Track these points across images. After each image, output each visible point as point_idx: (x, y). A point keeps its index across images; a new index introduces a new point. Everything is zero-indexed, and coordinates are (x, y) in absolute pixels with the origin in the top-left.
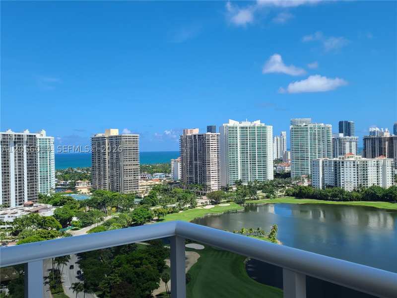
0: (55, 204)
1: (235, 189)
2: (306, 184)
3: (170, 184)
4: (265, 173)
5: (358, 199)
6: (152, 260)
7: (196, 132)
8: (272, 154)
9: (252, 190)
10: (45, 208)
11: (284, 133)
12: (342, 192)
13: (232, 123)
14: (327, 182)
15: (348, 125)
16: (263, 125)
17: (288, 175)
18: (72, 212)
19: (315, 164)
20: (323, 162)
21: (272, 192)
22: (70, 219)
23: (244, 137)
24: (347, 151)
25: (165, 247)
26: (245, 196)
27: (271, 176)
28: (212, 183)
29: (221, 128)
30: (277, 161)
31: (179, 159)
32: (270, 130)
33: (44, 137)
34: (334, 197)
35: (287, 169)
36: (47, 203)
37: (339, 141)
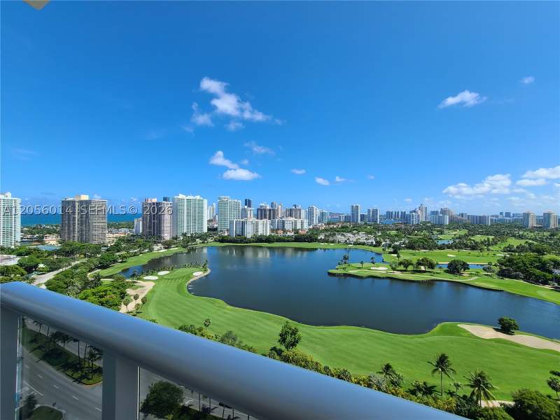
0: (19, 255)
1: (182, 238)
2: (226, 234)
3: (132, 236)
4: (202, 228)
5: (253, 242)
6: (116, 291)
7: (155, 200)
8: (206, 217)
9: (193, 238)
10: (7, 259)
11: (214, 204)
12: (245, 238)
13: (181, 196)
14: (238, 233)
15: (249, 201)
16: (202, 199)
17: (216, 229)
18: (38, 260)
19: (231, 223)
20: (236, 222)
21: (206, 240)
22: (36, 266)
23: (189, 206)
24: (249, 216)
25: (127, 280)
26: (188, 242)
27: (205, 230)
28: (166, 235)
29: (174, 199)
30: (209, 221)
31: (141, 219)
32: (206, 202)
33: (10, 198)
34: (241, 241)
35: (216, 226)
36: (10, 254)
37: (244, 210)
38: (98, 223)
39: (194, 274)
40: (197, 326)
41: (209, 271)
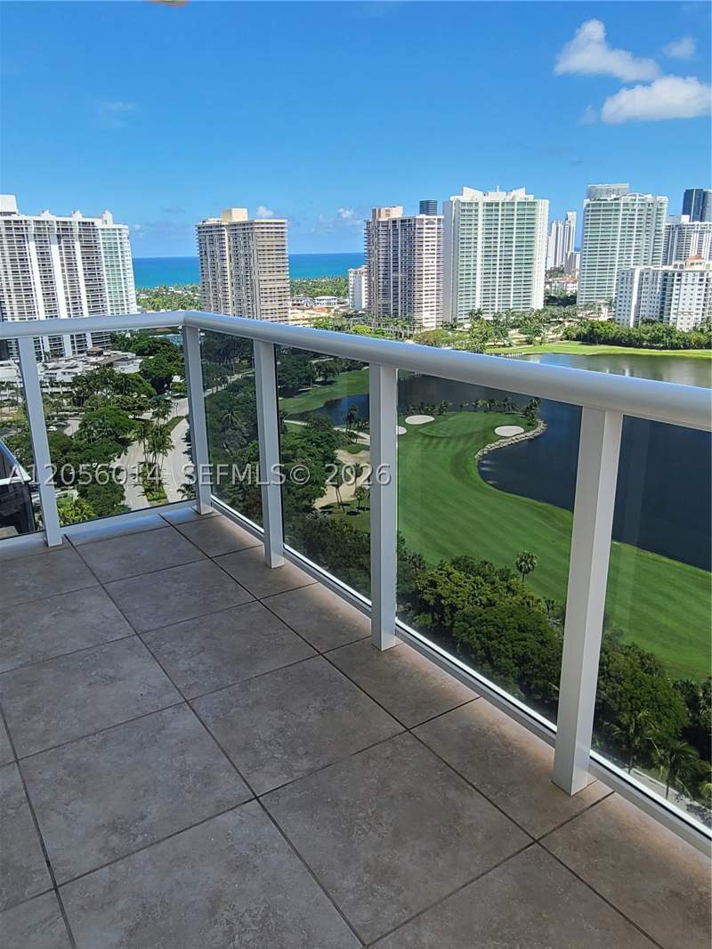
0: (140, 353)
1: (468, 326)
2: (604, 317)
3: (348, 316)
4: (528, 296)
5: (699, 345)
6: (314, 450)
7: (397, 213)
8: (543, 258)
9: (500, 328)
10: (123, 360)
11: (572, 215)
12: (670, 332)
13: (469, 195)
14: (645, 314)
15: (703, 196)
16: (531, 198)
17: (571, 301)
18: (171, 366)
19: (626, 278)
20: (642, 274)
21: (538, 333)
22: (169, 379)
23: (490, 223)
24: (693, 252)
25: (336, 429)
26: (485, 339)
27: (538, 303)
28: (426, 314)
29: (447, 205)
30: (552, 273)
31: (363, 269)
32: (543, 208)
33: (111, 225)
34: (654, 342)
35: (571, 289)
36: (126, 351)
37: (678, 232)
38: (271, 279)
39: (499, 431)
41: (541, 427)
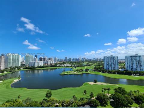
1: (9, 68)
2: (28, 66)
4: (18, 64)
5: (38, 68)
8: (20, 60)
9: (14, 68)
11: (24, 57)
12: (35, 67)
14: (32, 66)
15: (37, 56)
19: (30, 62)
20: (32, 62)
21: (20, 68)
24: (36, 60)
26: (12, 70)
27: (20, 65)
28: (2, 68)
30: (22, 62)
32: (20, 56)
34: (33, 68)
35: (24, 64)
37: (35, 58)
39: (14, 81)
40: (15, 99)
41: (21, 79)
